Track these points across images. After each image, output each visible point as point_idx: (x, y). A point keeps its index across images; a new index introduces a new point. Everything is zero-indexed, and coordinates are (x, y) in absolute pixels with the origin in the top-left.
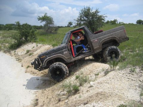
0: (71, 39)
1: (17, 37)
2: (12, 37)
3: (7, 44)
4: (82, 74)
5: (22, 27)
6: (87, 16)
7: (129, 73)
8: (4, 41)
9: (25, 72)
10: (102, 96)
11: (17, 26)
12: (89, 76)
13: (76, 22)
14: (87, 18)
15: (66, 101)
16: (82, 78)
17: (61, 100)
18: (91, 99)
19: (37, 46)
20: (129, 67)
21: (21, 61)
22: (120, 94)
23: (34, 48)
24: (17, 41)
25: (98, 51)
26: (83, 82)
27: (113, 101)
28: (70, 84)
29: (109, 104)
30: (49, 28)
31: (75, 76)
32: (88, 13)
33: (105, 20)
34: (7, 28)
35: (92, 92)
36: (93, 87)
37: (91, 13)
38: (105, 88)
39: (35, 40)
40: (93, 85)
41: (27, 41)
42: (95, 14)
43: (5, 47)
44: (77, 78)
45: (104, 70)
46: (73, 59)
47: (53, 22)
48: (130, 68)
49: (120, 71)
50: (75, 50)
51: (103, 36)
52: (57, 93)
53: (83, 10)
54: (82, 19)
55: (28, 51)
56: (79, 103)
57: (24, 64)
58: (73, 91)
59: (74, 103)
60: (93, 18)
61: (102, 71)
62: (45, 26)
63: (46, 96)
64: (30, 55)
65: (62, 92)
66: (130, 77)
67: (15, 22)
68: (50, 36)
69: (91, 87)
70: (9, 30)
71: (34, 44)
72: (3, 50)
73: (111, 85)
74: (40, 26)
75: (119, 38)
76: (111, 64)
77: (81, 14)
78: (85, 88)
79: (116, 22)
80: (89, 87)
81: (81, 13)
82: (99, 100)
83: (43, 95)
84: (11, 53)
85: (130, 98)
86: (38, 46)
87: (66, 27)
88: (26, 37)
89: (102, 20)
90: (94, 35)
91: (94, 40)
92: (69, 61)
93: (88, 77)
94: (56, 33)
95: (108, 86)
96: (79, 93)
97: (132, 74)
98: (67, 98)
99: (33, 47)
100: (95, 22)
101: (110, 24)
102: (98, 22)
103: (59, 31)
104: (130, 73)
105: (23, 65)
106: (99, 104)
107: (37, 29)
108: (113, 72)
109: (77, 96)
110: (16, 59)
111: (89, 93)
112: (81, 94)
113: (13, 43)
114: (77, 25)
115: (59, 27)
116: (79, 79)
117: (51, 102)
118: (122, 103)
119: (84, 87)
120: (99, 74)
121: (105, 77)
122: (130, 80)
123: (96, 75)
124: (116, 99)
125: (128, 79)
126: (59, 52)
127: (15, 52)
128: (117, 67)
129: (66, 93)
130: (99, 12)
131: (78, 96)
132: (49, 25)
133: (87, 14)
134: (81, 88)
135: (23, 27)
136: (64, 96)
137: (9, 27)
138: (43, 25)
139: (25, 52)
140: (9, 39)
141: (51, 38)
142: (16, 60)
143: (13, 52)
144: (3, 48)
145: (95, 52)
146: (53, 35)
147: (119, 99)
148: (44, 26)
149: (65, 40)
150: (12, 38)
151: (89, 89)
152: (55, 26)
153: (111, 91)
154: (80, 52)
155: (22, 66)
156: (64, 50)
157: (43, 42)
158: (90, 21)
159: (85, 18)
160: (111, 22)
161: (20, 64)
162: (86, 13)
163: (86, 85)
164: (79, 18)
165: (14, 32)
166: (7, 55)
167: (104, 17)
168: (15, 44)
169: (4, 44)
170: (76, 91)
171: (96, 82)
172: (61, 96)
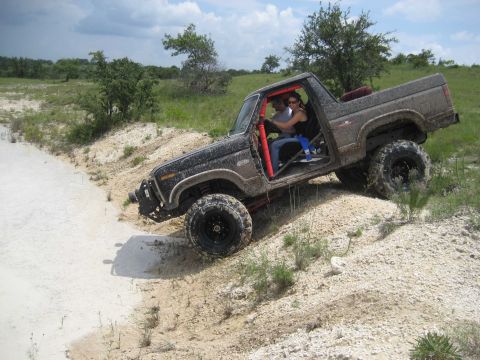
0: (261, 117)
1: (92, 103)
2: (77, 102)
3: (62, 127)
4: (305, 231)
5: (110, 71)
6: (331, 36)
7: (464, 234)
8: (53, 114)
9: (120, 220)
10: (368, 304)
11: (95, 68)
12: (329, 238)
13: (293, 58)
14: (329, 43)
15: (251, 317)
16: (304, 244)
17: (233, 312)
18: (330, 314)
19: (159, 133)
20: (466, 215)
21: (104, 183)
22: (430, 302)
23: (150, 142)
24: (96, 116)
25: (352, 159)
26: (307, 256)
27: (406, 320)
28: (266, 263)
29: (389, 330)
30: (199, 76)
31: (282, 237)
32: (334, 27)
33: (389, 52)
34: (61, 71)
35: (337, 291)
36: (339, 276)
37: (342, 29)
38: (380, 279)
39: (154, 115)
40: (341, 268)
41: (126, 118)
42: (356, 29)
43: (54, 135)
44: (288, 242)
45: (378, 221)
46: (268, 186)
47: (215, 54)
48: (467, 218)
49: (433, 227)
50: (276, 153)
51: (369, 110)
52: (221, 288)
53: (317, 15)
54: (313, 46)
55: (129, 152)
56: (291, 325)
57: (115, 192)
58: (274, 286)
59: (276, 324)
60: (347, 44)
61: (373, 224)
62: (187, 67)
63: (185, 297)
64: (136, 162)
65: (237, 286)
66: (465, 248)
67: (91, 54)
68: (203, 101)
69: (333, 273)
70: (67, 80)
71: (150, 129)
72: (49, 144)
73: (400, 271)
74: (170, 66)
75: (426, 115)
76: (404, 202)
77: (308, 30)
78: (312, 278)
79: (430, 61)
80: (327, 276)
81: (309, 26)
82: (358, 318)
83: (174, 294)
84: (74, 156)
85: (462, 317)
86: (161, 133)
87: (255, 72)
88: (125, 102)
89: (378, 52)
90: (339, 105)
91: (340, 123)
92: (253, 191)
93: (326, 241)
94: (224, 92)
95: (391, 272)
96: (292, 293)
97: (474, 238)
98: (253, 309)
99: (147, 138)
100: (356, 57)
101: (406, 65)
102: (366, 60)
103: (234, 87)
104: (466, 231)
105: (112, 196)
106: (357, 329)
107: (160, 77)
108: (410, 227)
109: (286, 301)
110: (89, 177)
111: (325, 293)
112: (300, 296)
113: (81, 122)
114: (294, 69)
115: (233, 73)
116: (296, 248)
117: (200, 319)
118: (435, 328)
119: (310, 273)
120: (364, 232)
121: (382, 242)
122: (466, 256)
123: (351, 235)
124: (415, 315)
125: (458, 254)
126: (222, 159)
127: (87, 151)
128: (425, 213)
129: (250, 290)
130: (371, 24)
131: (289, 303)
132: (200, 65)
133: (329, 29)
134: (301, 277)
135: (115, 69)
136: (242, 302)
137: (69, 70)
138: (180, 66)
139: (121, 153)
140: (68, 110)
141: (204, 108)
142: (91, 179)
143: (79, 152)
144: (48, 137)
145: (344, 164)
146: (212, 100)
147: (424, 315)
148: (185, 68)
149: (243, 119)
150: (79, 107)
151: (325, 282)
152: (220, 70)
153: (398, 291)
154: (293, 160)
155: (109, 200)
156: (238, 153)
157: (179, 120)
158: (339, 54)
159: (321, 44)
160: (410, 60)
161: (102, 193)
162: (327, 27)
163: (317, 268)
164: (302, 44)
165: (86, 85)
166: (61, 163)
167: (386, 42)
168: (89, 127)
169: (52, 126)
170: (284, 285)
171: (352, 257)
172: (233, 300)
